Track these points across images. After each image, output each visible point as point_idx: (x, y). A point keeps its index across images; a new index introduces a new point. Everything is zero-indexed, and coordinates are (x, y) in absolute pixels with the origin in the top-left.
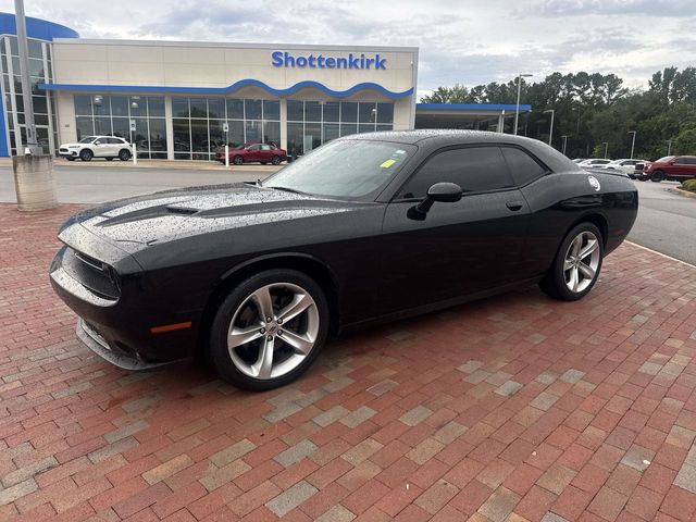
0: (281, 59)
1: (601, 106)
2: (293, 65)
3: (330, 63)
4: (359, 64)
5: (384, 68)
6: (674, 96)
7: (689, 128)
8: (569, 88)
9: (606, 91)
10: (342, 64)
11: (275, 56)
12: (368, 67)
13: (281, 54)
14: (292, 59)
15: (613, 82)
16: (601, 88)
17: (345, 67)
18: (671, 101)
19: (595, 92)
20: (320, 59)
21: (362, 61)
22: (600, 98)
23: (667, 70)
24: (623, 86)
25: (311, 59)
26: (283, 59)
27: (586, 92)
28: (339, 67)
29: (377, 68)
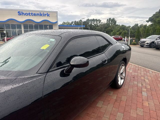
0: (20, 13)
1: (98, 26)
2: (24, 15)
3: (35, 15)
4: (43, 15)
5: (49, 16)
6: (111, 24)
7: (115, 30)
8: (91, 22)
9: (98, 23)
10: (38, 15)
11: (18, 12)
12: (45, 16)
13: (20, 12)
14: (24, 13)
15: (100, 21)
16: (97, 22)
17: (39, 15)
18: (111, 25)
19: (96, 23)
20: (32, 14)
21: (43, 14)
22: (97, 24)
23: (109, 18)
24: (101, 22)
25: (29, 13)
26: (21, 13)
27: (95, 23)
28: (37, 15)
29: (47, 16)
